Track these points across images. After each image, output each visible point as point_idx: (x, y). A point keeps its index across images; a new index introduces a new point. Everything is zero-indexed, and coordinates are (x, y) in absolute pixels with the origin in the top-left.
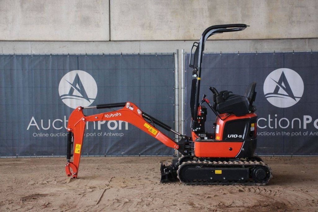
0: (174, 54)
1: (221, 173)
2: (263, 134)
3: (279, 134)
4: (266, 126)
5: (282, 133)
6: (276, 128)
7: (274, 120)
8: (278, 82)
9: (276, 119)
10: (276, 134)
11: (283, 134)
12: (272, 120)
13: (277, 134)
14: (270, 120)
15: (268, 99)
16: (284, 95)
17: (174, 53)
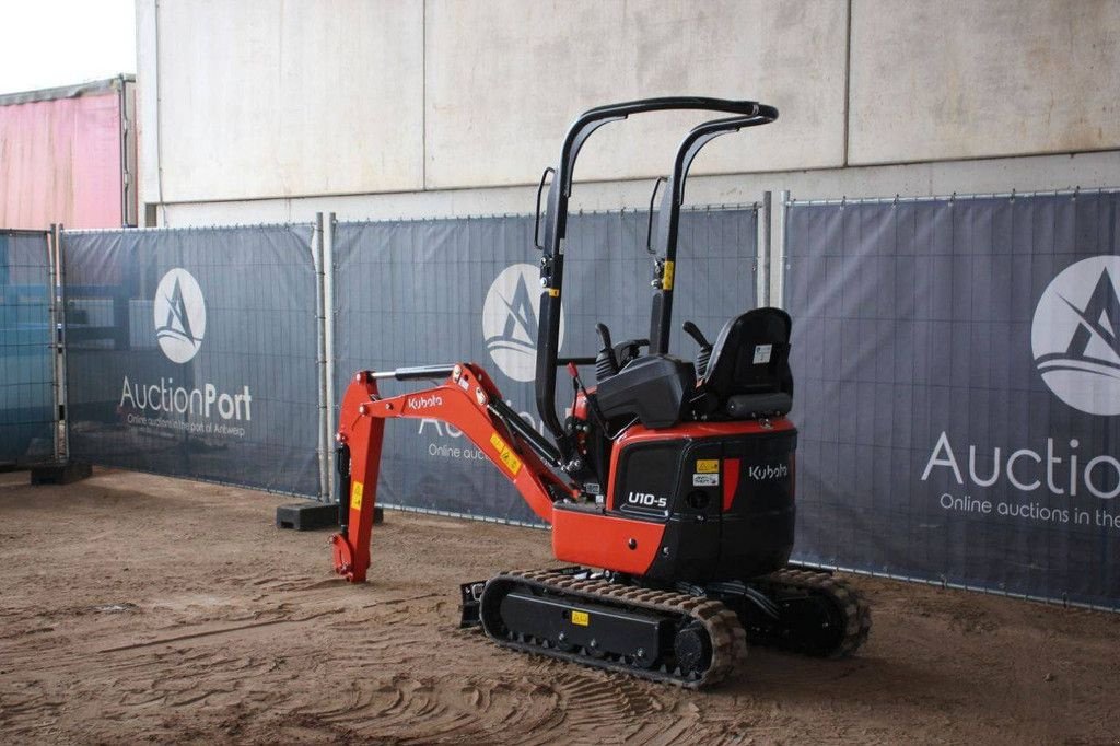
0: (755, 207)
1: (586, 623)
2: (1028, 512)
3: (1084, 516)
4: (1038, 484)
5: (1098, 516)
6: (1073, 492)
7: (1067, 462)
8: (1083, 310)
9: (1074, 459)
10: (1071, 515)
11: (1101, 520)
12: (1059, 460)
13: (1078, 519)
14: (1051, 460)
15: (1046, 377)
16: (1108, 364)
17: (755, 205)
